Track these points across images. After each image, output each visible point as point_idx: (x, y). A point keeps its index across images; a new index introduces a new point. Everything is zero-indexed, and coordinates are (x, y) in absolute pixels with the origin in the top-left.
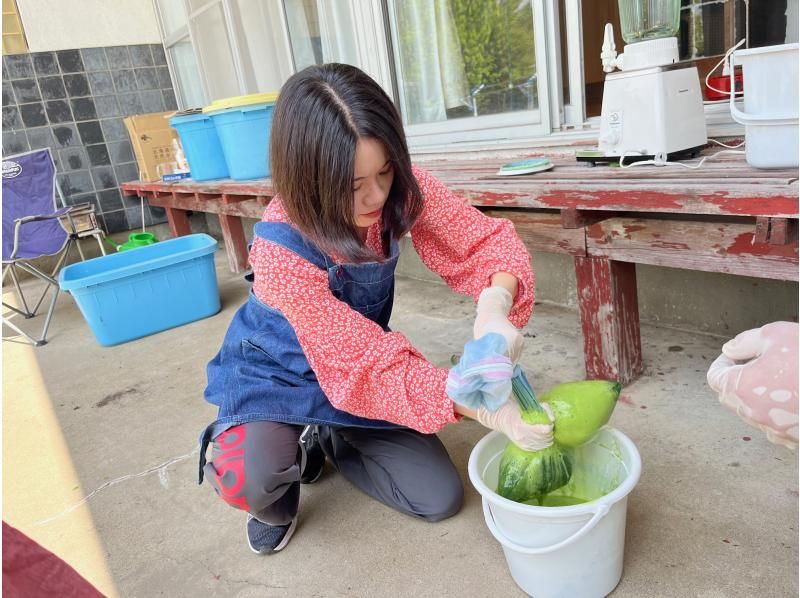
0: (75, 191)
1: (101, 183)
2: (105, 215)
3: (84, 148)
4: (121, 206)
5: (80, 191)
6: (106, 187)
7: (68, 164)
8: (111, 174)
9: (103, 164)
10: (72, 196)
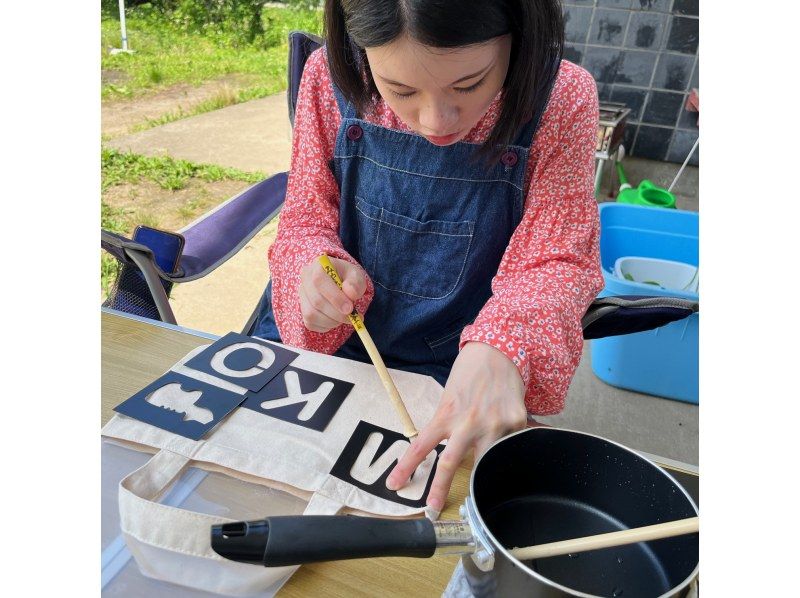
0: (623, 79)
1: (664, 79)
2: (642, 128)
3: (670, 18)
4: (673, 121)
5: (629, 81)
6: (667, 86)
7: (634, 36)
8: (685, 70)
9: (684, 50)
10: (614, 86)
